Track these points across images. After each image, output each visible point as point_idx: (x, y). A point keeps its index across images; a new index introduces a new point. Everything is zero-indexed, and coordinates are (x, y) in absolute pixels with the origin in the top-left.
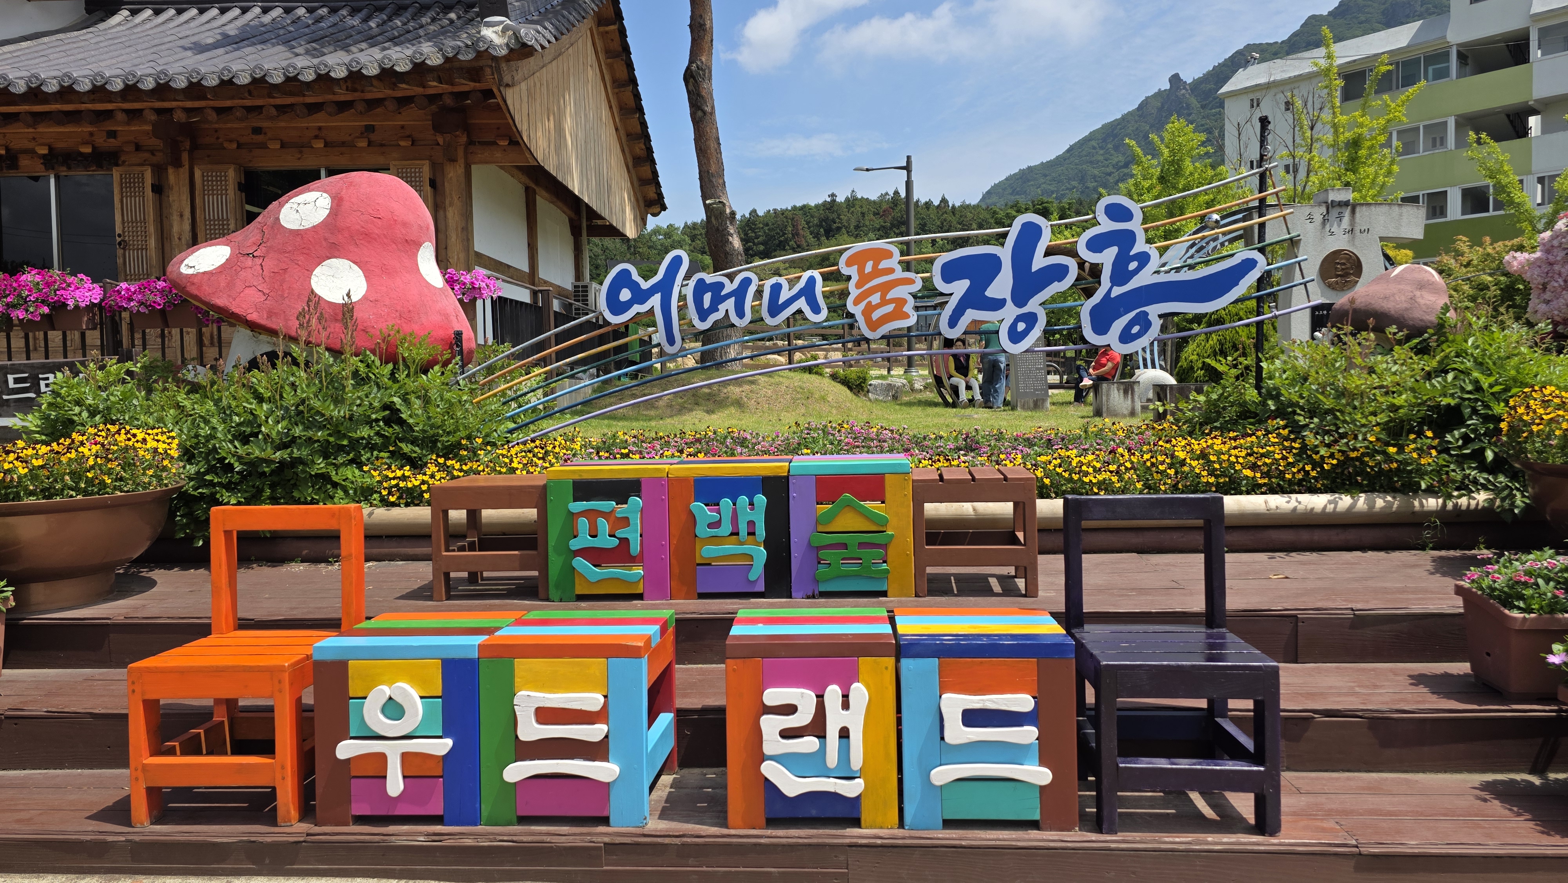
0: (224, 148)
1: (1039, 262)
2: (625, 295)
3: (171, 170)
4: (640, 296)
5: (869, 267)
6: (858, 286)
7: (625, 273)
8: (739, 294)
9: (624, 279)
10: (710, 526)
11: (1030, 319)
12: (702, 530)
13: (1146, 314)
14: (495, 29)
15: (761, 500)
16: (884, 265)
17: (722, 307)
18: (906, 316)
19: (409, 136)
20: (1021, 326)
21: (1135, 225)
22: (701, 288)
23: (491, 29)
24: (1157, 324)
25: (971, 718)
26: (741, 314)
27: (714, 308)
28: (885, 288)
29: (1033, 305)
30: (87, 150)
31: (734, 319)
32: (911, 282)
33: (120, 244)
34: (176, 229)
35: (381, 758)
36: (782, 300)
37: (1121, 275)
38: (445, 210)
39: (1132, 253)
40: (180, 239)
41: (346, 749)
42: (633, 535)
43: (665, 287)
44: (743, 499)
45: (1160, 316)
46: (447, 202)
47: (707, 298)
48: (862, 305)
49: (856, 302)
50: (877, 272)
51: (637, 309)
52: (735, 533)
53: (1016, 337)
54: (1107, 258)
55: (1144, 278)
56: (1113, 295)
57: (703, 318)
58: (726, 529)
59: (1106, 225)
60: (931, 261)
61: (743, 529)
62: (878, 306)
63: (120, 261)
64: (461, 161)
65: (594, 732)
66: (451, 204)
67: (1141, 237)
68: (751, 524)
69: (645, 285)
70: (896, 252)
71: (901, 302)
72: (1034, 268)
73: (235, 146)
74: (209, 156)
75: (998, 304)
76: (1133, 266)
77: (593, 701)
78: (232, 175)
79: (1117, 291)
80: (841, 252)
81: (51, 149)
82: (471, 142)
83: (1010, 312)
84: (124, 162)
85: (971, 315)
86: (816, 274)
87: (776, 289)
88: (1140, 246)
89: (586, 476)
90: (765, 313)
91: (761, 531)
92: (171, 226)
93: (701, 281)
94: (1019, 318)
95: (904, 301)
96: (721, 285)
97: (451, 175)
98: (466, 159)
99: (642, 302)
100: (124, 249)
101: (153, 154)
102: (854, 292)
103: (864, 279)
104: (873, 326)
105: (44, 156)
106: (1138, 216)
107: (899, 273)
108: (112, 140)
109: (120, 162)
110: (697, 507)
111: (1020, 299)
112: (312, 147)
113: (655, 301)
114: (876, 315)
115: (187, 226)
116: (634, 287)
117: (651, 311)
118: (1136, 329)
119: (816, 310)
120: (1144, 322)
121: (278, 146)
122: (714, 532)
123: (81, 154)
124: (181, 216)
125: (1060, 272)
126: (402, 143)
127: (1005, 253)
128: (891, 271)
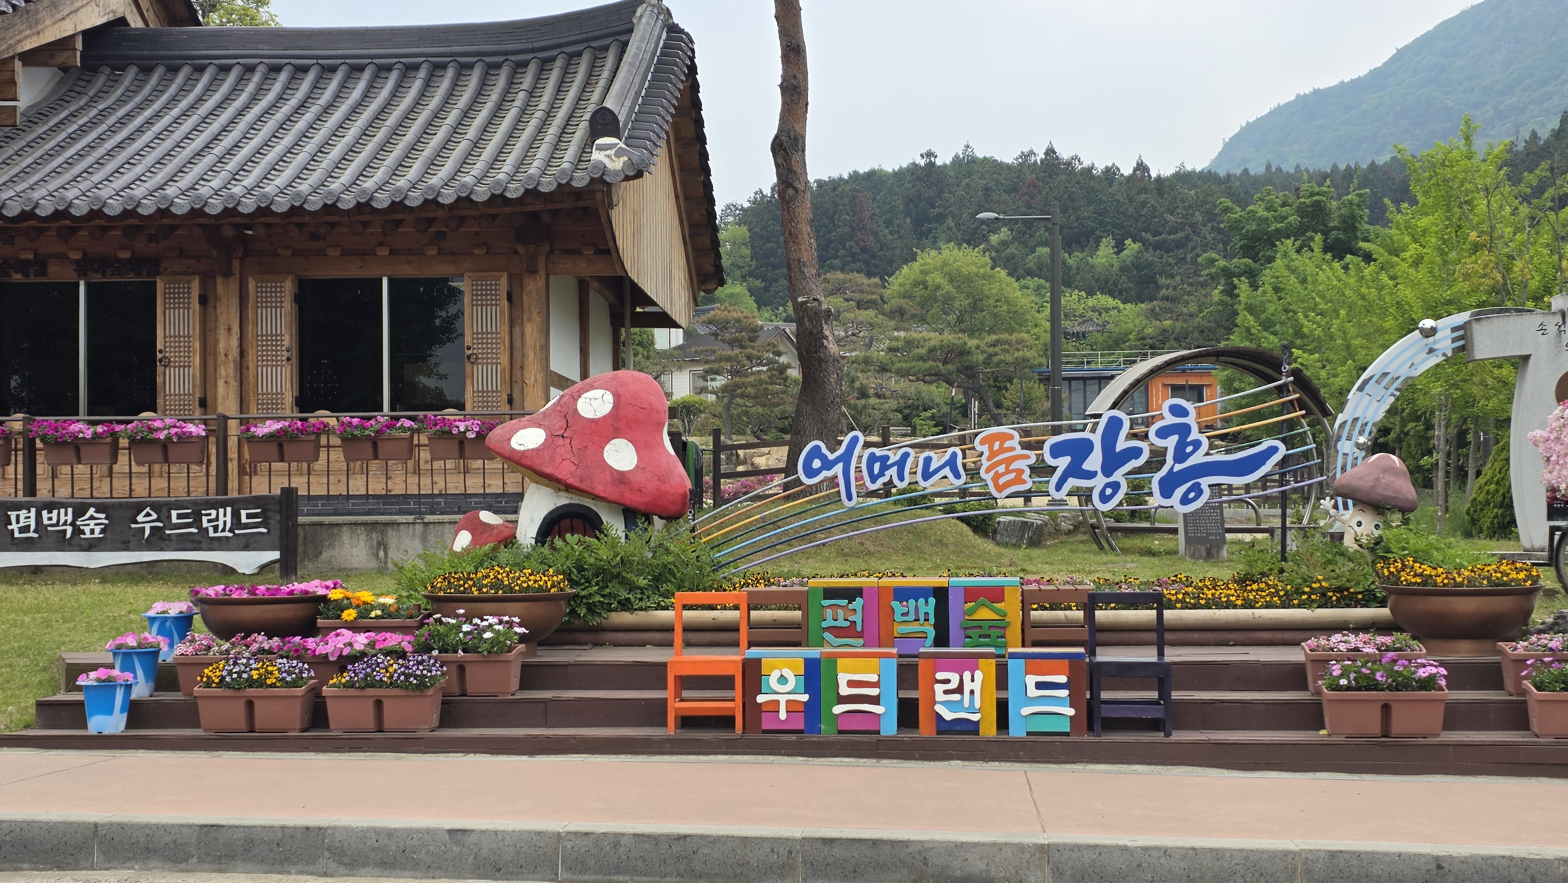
0: (278, 255)
1: (1122, 444)
2: (817, 464)
3: (219, 280)
4: (828, 465)
5: (997, 446)
6: (989, 459)
7: (818, 448)
8: (901, 464)
9: (816, 453)
10: (903, 615)
11: (1116, 486)
12: (898, 617)
13: (1199, 484)
14: (608, 152)
15: (932, 601)
16: (1008, 444)
17: (888, 473)
18: (1024, 482)
19: (484, 244)
20: (1109, 491)
21: (1191, 420)
22: (872, 459)
23: (603, 153)
24: (1207, 493)
25: (1039, 686)
26: (901, 478)
27: (881, 474)
28: (1009, 461)
29: (1118, 476)
30: (125, 255)
31: (896, 481)
32: (1028, 457)
33: (161, 361)
34: (222, 345)
35: (777, 702)
36: (932, 468)
37: (1180, 456)
38: (522, 325)
39: (1189, 440)
40: (226, 355)
41: (760, 699)
42: (858, 618)
43: (846, 459)
44: (922, 601)
45: (1210, 486)
46: (525, 318)
47: (877, 467)
48: (992, 473)
49: (988, 471)
50: (1002, 450)
51: (825, 474)
52: (917, 620)
53: (1104, 499)
54: (1171, 442)
55: (1197, 458)
56: (1175, 470)
57: (873, 481)
58: (912, 617)
59: (1170, 420)
60: (1043, 442)
61: (922, 617)
62: (1003, 474)
63: (159, 380)
64: (542, 272)
65: (874, 692)
66: (529, 320)
67: (1195, 428)
68: (927, 614)
69: (831, 457)
70: (1016, 435)
71: (1020, 472)
72: (1118, 449)
73: (290, 252)
74: (260, 264)
75: (1091, 475)
76: (1189, 449)
77: (874, 678)
78: (289, 286)
79: (1178, 467)
80: (976, 435)
81: (84, 254)
82: (551, 252)
83: (1100, 481)
84: (166, 269)
85: (1072, 483)
86: (957, 450)
87: (928, 460)
88: (1195, 435)
89: (831, 585)
90: (919, 477)
91: (932, 620)
92: (216, 341)
93: (872, 454)
94: (1107, 485)
95: (1023, 471)
96: (887, 458)
97: (530, 287)
98: (547, 268)
99: (829, 469)
100: (165, 366)
101: (198, 261)
102: (985, 464)
103: (993, 454)
104: (1000, 489)
105: (77, 262)
106: (1193, 413)
107: (1019, 451)
108: (154, 245)
109: (161, 269)
110: (895, 604)
111: (1108, 470)
112: (376, 255)
113: (838, 469)
114: (1002, 481)
115: (235, 342)
116: (823, 458)
117: (835, 477)
118: (1192, 495)
119: (957, 476)
120: (1198, 490)
121: (338, 254)
122: (905, 618)
123: (118, 260)
124: (229, 330)
125: (1136, 453)
126: (476, 251)
127: (1096, 439)
128: (1013, 449)
